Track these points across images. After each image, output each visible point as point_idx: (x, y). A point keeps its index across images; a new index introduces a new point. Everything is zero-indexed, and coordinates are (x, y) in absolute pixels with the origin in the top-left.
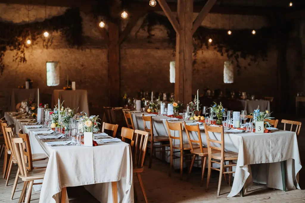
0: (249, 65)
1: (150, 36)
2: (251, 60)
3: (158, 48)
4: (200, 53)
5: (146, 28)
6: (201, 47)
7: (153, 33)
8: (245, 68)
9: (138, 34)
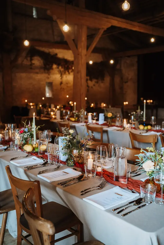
0: (94, 85)
1: (32, 64)
2: (95, 82)
3: (37, 73)
4: (64, 76)
5: (29, 59)
6: (65, 73)
7: (33, 62)
8: (92, 87)
9: (23, 62)
